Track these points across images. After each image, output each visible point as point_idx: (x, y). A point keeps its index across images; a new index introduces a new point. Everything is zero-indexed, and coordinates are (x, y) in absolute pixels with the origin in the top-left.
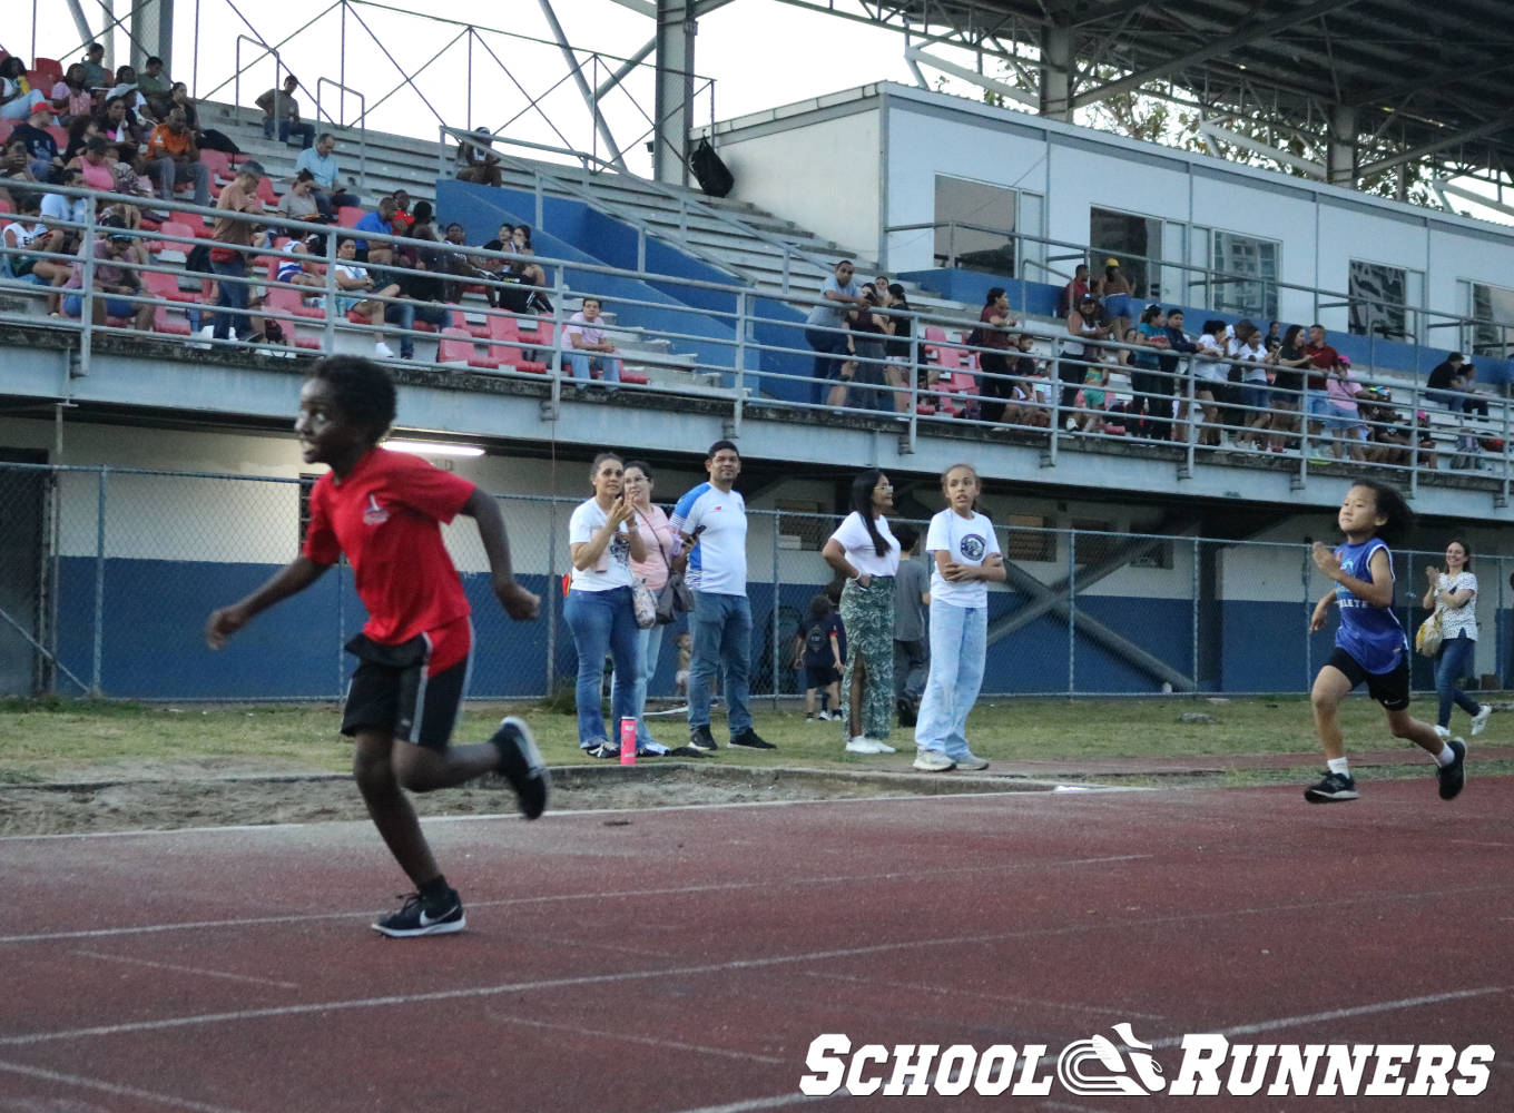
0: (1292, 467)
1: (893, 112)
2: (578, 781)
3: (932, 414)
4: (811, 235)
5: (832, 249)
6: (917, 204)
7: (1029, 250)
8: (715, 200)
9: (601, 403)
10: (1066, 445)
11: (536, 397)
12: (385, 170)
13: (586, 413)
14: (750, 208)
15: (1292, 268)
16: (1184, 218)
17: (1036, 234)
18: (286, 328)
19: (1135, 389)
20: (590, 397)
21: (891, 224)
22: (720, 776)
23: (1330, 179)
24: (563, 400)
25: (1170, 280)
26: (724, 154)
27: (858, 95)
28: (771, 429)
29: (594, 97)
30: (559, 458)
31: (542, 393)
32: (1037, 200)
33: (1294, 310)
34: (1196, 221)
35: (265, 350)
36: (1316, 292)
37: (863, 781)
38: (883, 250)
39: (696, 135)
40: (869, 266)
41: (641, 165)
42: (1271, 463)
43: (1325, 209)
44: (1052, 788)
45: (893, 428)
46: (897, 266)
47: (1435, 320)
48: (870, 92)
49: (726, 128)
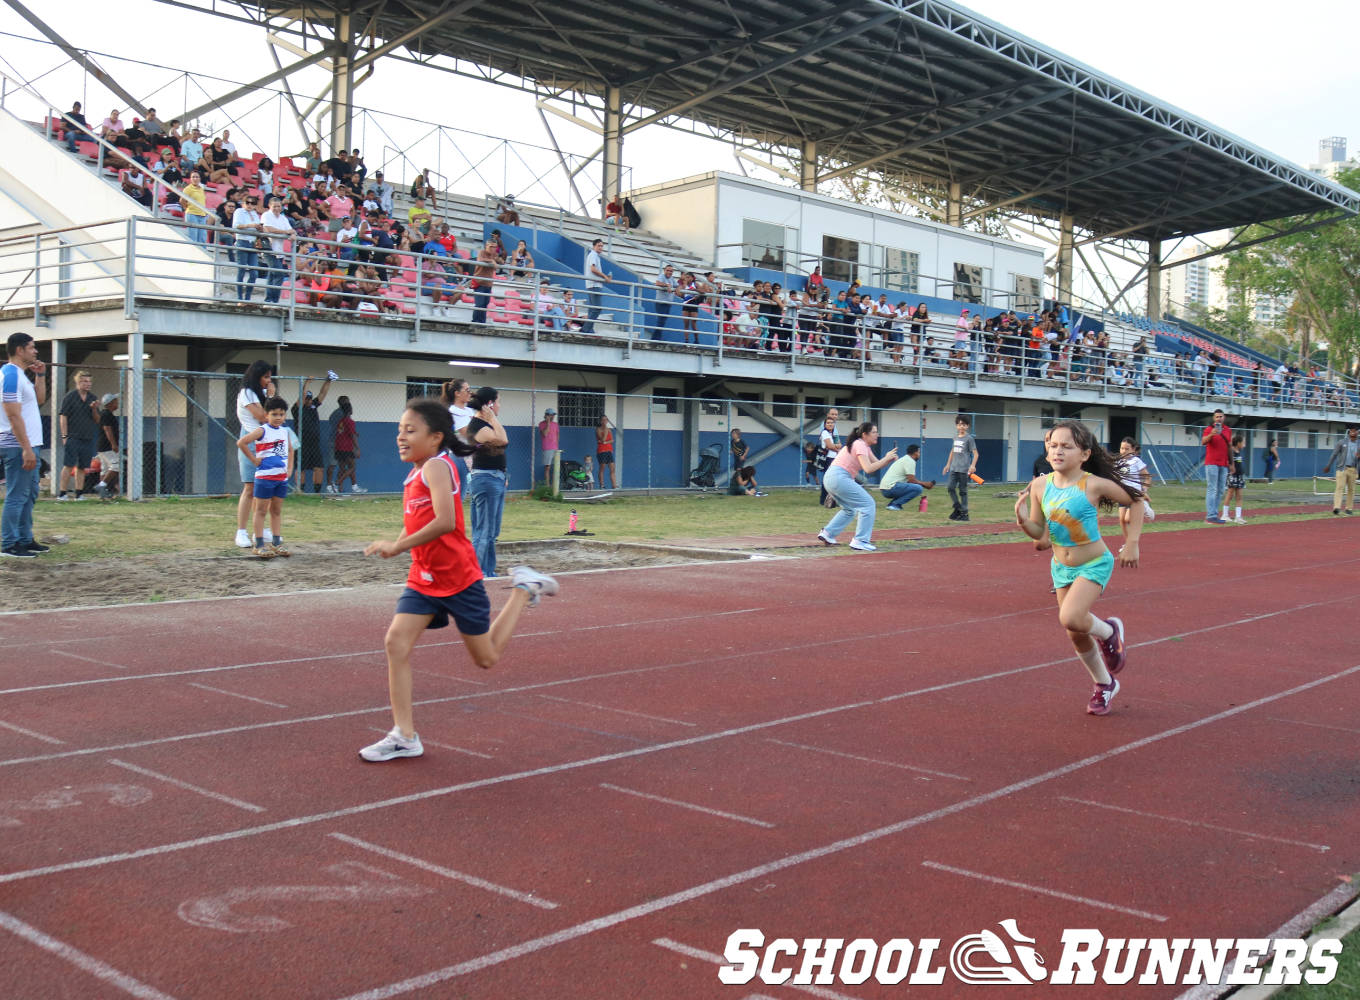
1: (722, 186)
2: (519, 549)
4: (679, 249)
5: (690, 256)
6: (733, 233)
7: (790, 258)
10: (801, 361)
11: (527, 339)
12: (459, 215)
13: (552, 347)
14: (650, 234)
15: (925, 267)
16: (871, 241)
17: (794, 249)
20: (553, 339)
21: (720, 244)
23: (948, 221)
24: (539, 340)
25: (863, 272)
26: (637, 206)
27: (704, 177)
28: (648, 354)
29: (572, 176)
30: (536, 368)
31: (529, 337)
32: (795, 231)
33: (925, 288)
34: (877, 242)
35: (388, 316)
36: (936, 279)
37: (660, 550)
38: (716, 255)
39: (623, 196)
40: (708, 265)
41: (596, 212)
43: (942, 237)
45: (710, 353)
46: (722, 265)
47: (996, 293)
48: (710, 176)
49: (638, 193)
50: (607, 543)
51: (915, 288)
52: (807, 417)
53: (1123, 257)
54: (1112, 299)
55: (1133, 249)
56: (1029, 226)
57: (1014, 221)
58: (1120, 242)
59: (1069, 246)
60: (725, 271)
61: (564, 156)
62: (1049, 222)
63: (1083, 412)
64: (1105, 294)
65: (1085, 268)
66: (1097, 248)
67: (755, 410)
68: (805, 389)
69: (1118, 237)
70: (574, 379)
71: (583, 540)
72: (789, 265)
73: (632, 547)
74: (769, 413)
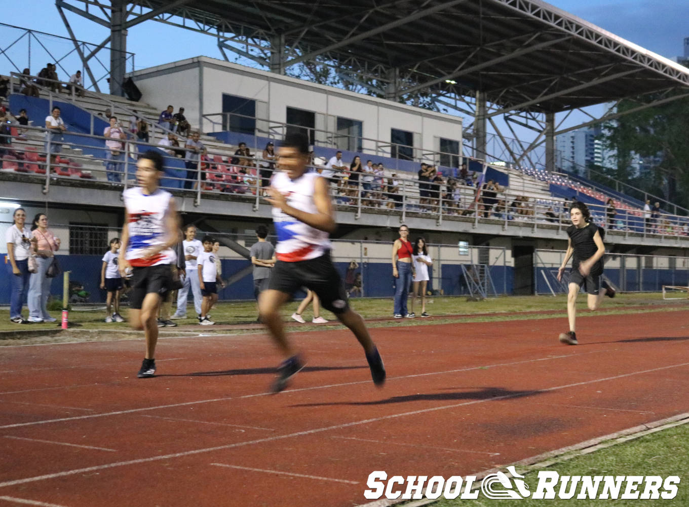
1: (205, 69)
3: (211, 190)
6: (214, 106)
7: (259, 125)
8: (134, 103)
9: (68, 186)
10: (263, 202)
11: (40, 184)
13: (61, 189)
14: (148, 106)
15: (368, 132)
16: (324, 112)
17: (264, 118)
21: (205, 113)
23: (388, 97)
24: (51, 185)
25: (319, 136)
26: (138, 84)
27: (190, 62)
29: (85, 61)
30: (49, 207)
31: (42, 181)
32: (265, 105)
33: (369, 149)
34: (329, 113)
36: (377, 141)
38: (201, 123)
39: (127, 76)
41: (105, 88)
42: (346, 209)
43: (382, 109)
44: (198, 335)
45: (191, 195)
46: (208, 128)
47: (424, 152)
48: (196, 60)
49: (138, 74)
50: (91, 331)
51: (360, 148)
53: (526, 125)
54: (517, 157)
55: (534, 119)
56: (452, 102)
57: (441, 98)
58: (523, 114)
59: (483, 117)
60: (209, 134)
61: (79, 43)
62: (467, 99)
63: (491, 242)
64: (512, 153)
65: (495, 133)
66: (506, 119)
67: (230, 242)
69: (522, 110)
70: (82, 217)
71: (72, 330)
72: (260, 131)
73: (109, 332)
74: (242, 243)
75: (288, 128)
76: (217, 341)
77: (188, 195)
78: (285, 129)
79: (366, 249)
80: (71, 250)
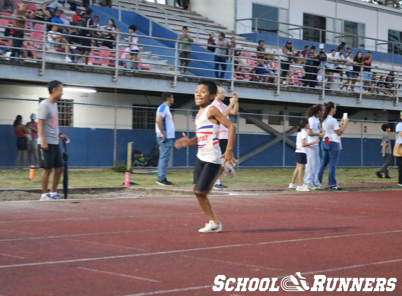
0: (357, 96)
2: (93, 192)
3: (242, 79)
4: (212, 22)
5: (219, 27)
6: (246, 12)
7: (282, 27)
9: (132, 76)
10: (283, 89)
11: (111, 74)
13: (127, 79)
14: (194, 14)
15: (370, 32)
16: (334, 17)
17: (285, 22)
18: (34, 53)
19: (306, 71)
20: (128, 74)
21: (238, 18)
22: (137, 190)
23: (386, 4)
24: (119, 75)
25: (329, 36)
30: (118, 92)
31: (113, 73)
32: (286, 11)
33: (370, 46)
34: (337, 17)
36: (376, 40)
37: (177, 192)
38: (235, 27)
40: (230, 32)
42: (350, 95)
43: (381, 14)
45: (226, 84)
46: (239, 32)
50: (146, 188)
51: (363, 46)
52: (290, 125)
60: (241, 35)
67: (256, 120)
68: (289, 108)
70: (141, 100)
71: (132, 187)
72: (281, 32)
73: (160, 190)
74: (266, 121)
75: (304, 29)
76: (243, 199)
77: (223, 83)
78: (302, 30)
79: (365, 127)
80: (134, 126)
